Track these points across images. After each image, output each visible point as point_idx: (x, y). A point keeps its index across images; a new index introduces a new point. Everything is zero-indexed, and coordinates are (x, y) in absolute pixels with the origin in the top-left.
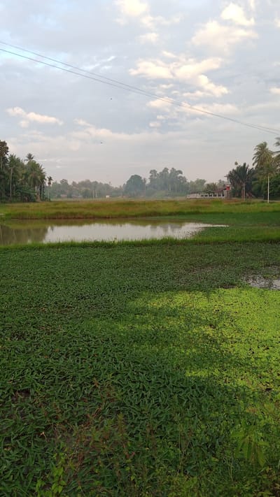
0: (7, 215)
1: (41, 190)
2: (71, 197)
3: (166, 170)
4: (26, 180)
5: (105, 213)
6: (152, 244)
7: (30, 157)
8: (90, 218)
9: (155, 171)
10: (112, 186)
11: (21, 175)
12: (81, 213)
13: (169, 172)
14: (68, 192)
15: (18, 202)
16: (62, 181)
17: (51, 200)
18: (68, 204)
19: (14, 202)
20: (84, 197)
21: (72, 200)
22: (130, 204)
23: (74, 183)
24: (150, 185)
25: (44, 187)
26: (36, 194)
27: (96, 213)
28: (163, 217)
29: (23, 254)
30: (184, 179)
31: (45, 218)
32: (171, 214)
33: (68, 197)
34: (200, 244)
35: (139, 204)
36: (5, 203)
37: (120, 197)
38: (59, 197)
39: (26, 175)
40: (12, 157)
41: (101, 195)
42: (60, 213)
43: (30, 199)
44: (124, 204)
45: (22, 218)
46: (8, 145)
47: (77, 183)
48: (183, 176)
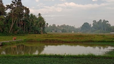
0: (24, 40)
1: (43, 29)
2: (57, 32)
3: (101, 20)
4: (37, 24)
5: (67, 40)
6: (83, 57)
7: (39, 14)
8: (61, 42)
9: (95, 21)
10: (75, 27)
11: (35, 22)
12: (56, 40)
13: (102, 21)
14: (55, 29)
15: (33, 34)
16: (53, 25)
17: (47, 33)
18: (53, 35)
19: (31, 34)
20: (62, 32)
21: (57, 33)
22: (81, 36)
23: (58, 26)
24: (93, 27)
25: (44, 27)
26: (41, 30)
27: (64, 40)
28: (95, 43)
29: (21, 59)
30: (109, 25)
31: (41, 42)
32: (99, 42)
33: (55, 32)
34: (107, 58)
35: (85, 36)
36: (27, 34)
37: (79, 32)
38: (51, 32)
39: (37, 22)
40: (31, 15)
41: (69, 31)
42: (48, 40)
43: (38, 32)
44: (78, 36)
45: (31, 41)
46: (29, 10)
47: (60, 26)
48: (109, 23)
